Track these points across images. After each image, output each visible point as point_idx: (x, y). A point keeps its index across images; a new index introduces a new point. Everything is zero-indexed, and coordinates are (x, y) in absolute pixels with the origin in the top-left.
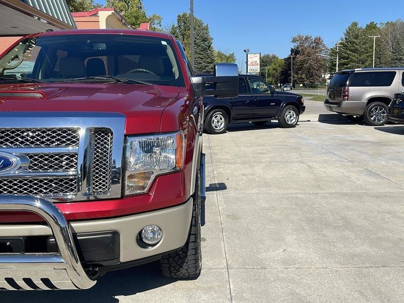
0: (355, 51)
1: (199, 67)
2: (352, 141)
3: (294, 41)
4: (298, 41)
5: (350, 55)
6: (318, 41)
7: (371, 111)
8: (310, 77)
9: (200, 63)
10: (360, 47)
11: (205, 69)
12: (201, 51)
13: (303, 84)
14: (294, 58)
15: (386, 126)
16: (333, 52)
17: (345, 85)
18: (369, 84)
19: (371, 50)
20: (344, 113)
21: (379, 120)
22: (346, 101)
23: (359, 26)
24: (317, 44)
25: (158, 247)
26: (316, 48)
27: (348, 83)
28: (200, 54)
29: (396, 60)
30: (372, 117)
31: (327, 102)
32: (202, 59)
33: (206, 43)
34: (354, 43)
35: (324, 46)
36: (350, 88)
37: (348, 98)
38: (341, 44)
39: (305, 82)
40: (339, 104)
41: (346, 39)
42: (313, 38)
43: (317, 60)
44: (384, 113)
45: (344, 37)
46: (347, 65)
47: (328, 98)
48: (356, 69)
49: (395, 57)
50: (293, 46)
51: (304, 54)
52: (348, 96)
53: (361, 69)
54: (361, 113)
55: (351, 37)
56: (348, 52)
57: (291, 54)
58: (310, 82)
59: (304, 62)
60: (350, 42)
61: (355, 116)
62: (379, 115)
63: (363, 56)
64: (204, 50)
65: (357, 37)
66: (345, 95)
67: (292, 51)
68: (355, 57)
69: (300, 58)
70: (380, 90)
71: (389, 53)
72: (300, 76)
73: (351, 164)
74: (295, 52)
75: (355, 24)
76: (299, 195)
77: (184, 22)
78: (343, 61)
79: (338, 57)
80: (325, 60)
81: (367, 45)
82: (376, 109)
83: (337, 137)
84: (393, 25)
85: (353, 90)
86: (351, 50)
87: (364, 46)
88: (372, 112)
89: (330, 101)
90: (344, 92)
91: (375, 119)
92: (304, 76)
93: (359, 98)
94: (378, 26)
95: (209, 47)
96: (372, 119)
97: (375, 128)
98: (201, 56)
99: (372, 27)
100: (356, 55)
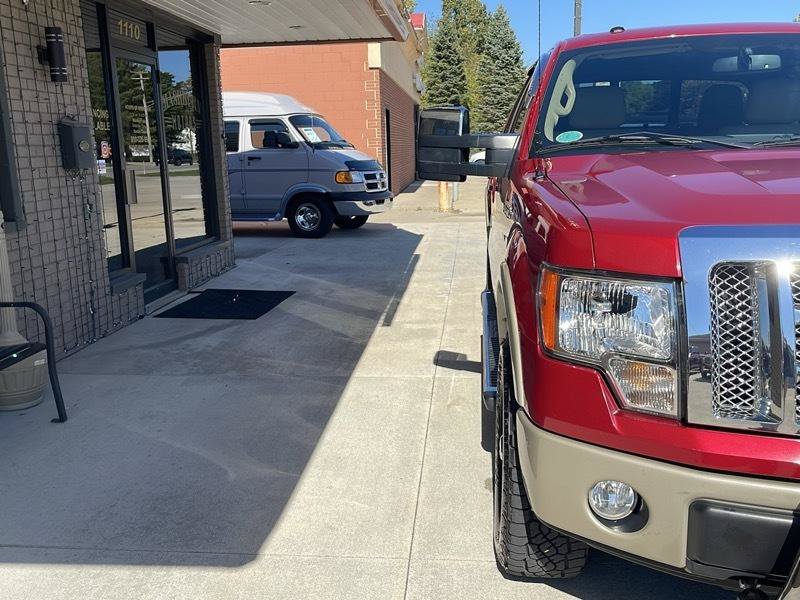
1: (496, 101)
9: (499, 94)
11: (508, 105)
12: (501, 68)
28: (498, 74)
32: (501, 84)
33: (511, 52)
64: (507, 66)
77: (455, 10)
95: (517, 59)
98: (501, 79)
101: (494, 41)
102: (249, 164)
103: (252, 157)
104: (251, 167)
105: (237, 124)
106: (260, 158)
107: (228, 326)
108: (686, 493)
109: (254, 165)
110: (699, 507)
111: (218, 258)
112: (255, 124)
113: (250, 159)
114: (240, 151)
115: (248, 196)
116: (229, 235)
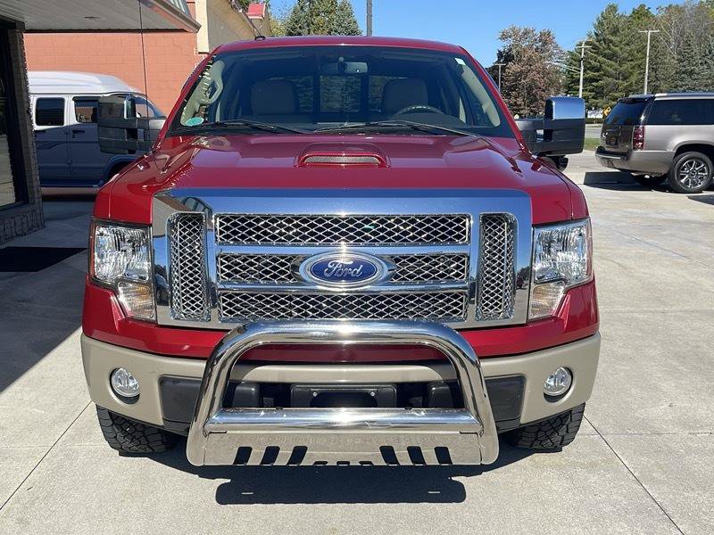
0: (612, 57)
2: (665, 220)
3: (504, 37)
4: (510, 37)
5: (605, 62)
6: (546, 39)
7: (681, 168)
8: (531, 102)
10: (621, 49)
13: (520, 115)
14: (503, 68)
15: (706, 193)
16: (574, 59)
17: (638, 122)
18: (678, 120)
19: (639, 55)
20: (633, 171)
21: (694, 184)
22: (639, 151)
23: (620, 12)
24: (545, 43)
25: (570, 398)
26: (543, 51)
27: (643, 118)
29: (684, 73)
30: (683, 177)
31: (601, 151)
34: (611, 41)
35: (556, 47)
36: (647, 127)
37: (642, 145)
38: (587, 43)
39: (522, 112)
40: (626, 156)
41: (596, 34)
42: (537, 33)
43: (545, 73)
44: (703, 171)
45: (593, 30)
46: (597, 81)
47: (603, 144)
48: (657, 95)
49: (683, 69)
50: (502, 46)
51: (520, 61)
52: (642, 141)
53: (665, 94)
54: (664, 171)
55: (607, 32)
56: (600, 58)
57: (498, 62)
58: (532, 111)
59: (520, 75)
60: (604, 40)
61: (647, 177)
62: (694, 174)
63: (625, 67)
65: (615, 32)
66: (637, 141)
67: (500, 55)
68: (611, 66)
69: (514, 67)
70: (698, 132)
71: (671, 61)
72: (513, 101)
73: (686, 261)
74: (505, 57)
75: (613, 8)
76: (635, 315)
78: (591, 74)
79: (582, 68)
80: (557, 72)
81: (633, 47)
82: (691, 164)
83: (631, 213)
84: (679, 10)
85: (652, 131)
86: (605, 56)
87: (627, 47)
88: (683, 169)
89: (607, 149)
90: (636, 135)
91: (687, 183)
92: (520, 101)
93: (662, 145)
94: (654, 12)
96: (683, 181)
97: (689, 198)
99: (641, 14)
100: (613, 63)
101: (340, 29)
102: (74, 137)
103: (75, 131)
104: (75, 140)
105: (62, 101)
106: (83, 132)
107: (10, 277)
108: (154, 372)
109: (78, 137)
110: (163, 381)
111: (25, 220)
112: (79, 101)
113: (75, 132)
114: (65, 125)
115: (74, 165)
116: (38, 200)
